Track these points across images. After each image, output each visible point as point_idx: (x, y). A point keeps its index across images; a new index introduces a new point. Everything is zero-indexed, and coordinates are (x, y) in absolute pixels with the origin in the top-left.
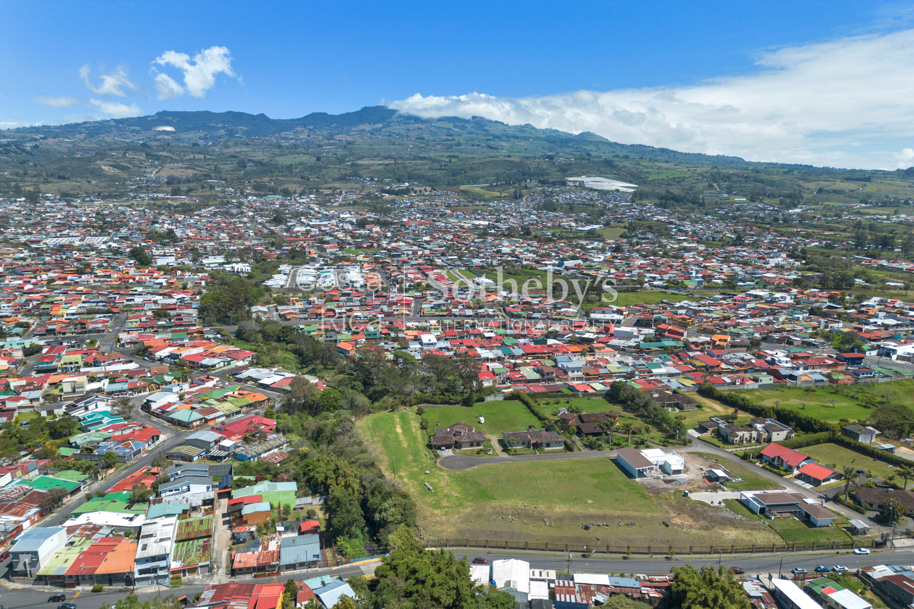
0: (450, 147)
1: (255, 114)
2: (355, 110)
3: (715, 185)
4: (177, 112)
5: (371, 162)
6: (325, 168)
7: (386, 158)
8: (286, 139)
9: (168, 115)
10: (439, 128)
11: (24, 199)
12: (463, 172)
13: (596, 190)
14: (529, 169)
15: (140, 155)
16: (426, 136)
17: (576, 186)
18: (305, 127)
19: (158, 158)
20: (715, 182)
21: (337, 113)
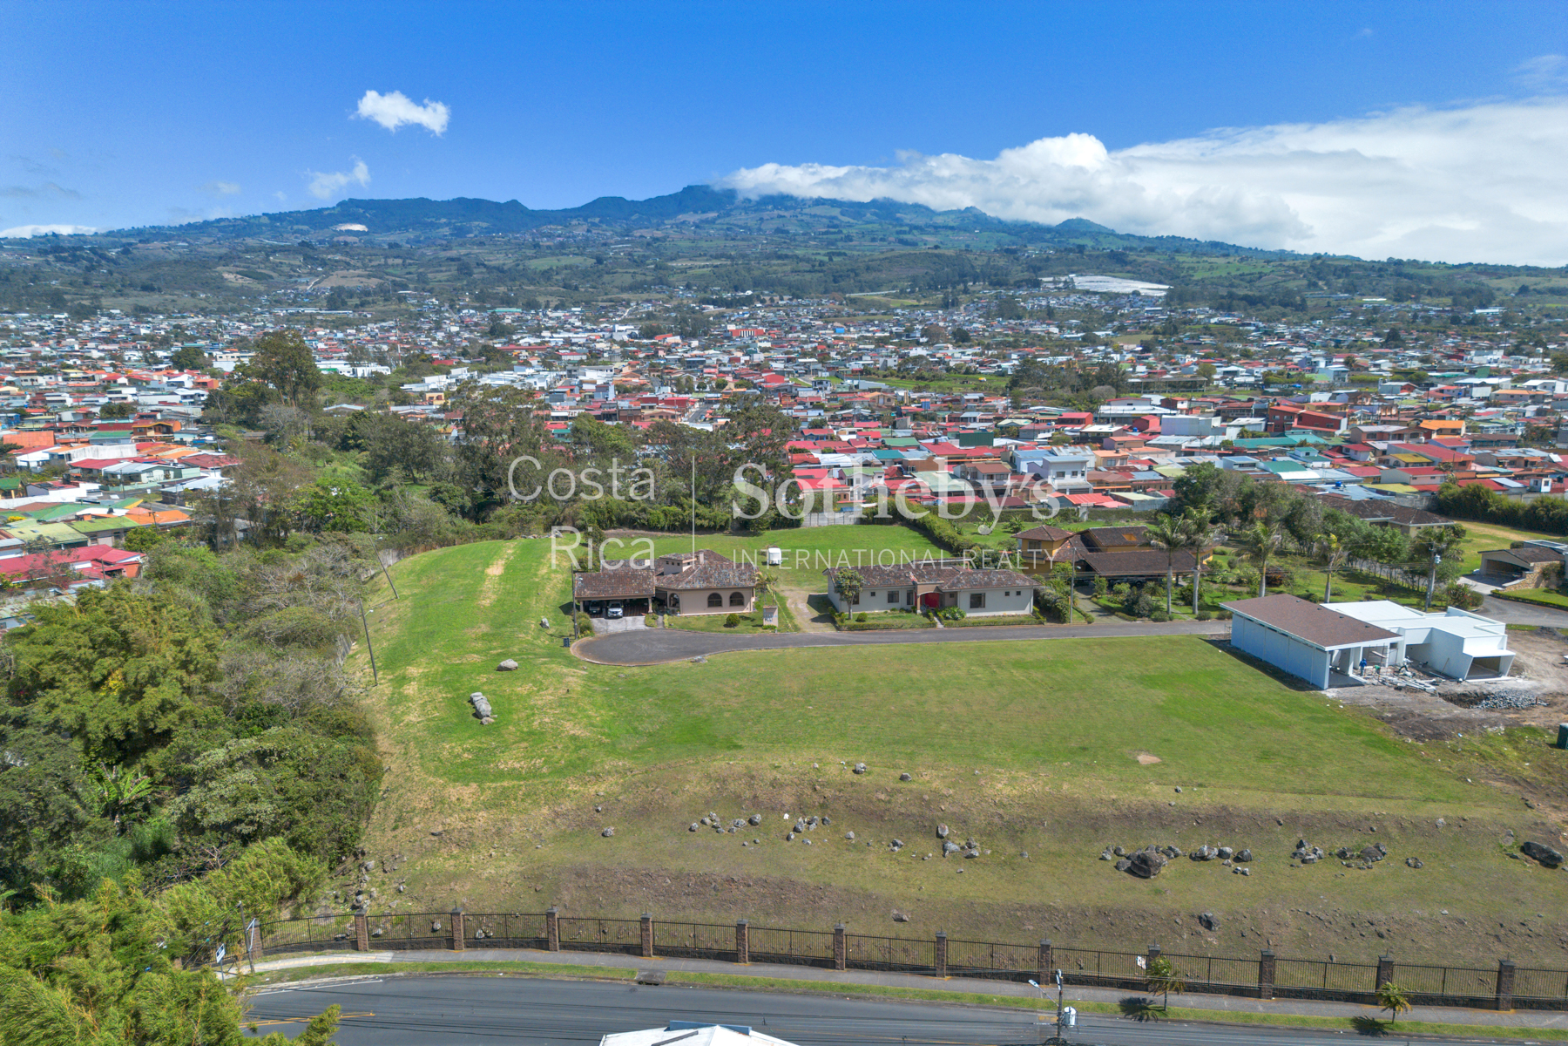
0: (832, 243)
1: (502, 201)
2: (672, 192)
3: (1321, 283)
4: (372, 201)
5: (689, 264)
6: (608, 273)
7: (717, 257)
8: (550, 236)
9: (358, 207)
10: (815, 216)
11: (66, 315)
12: (852, 275)
13: (1095, 293)
14: (973, 267)
15: (295, 259)
16: (792, 229)
17: (1059, 289)
18: (585, 220)
19: (323, 263)
20: (1320, 279)
21: (641, 198)
